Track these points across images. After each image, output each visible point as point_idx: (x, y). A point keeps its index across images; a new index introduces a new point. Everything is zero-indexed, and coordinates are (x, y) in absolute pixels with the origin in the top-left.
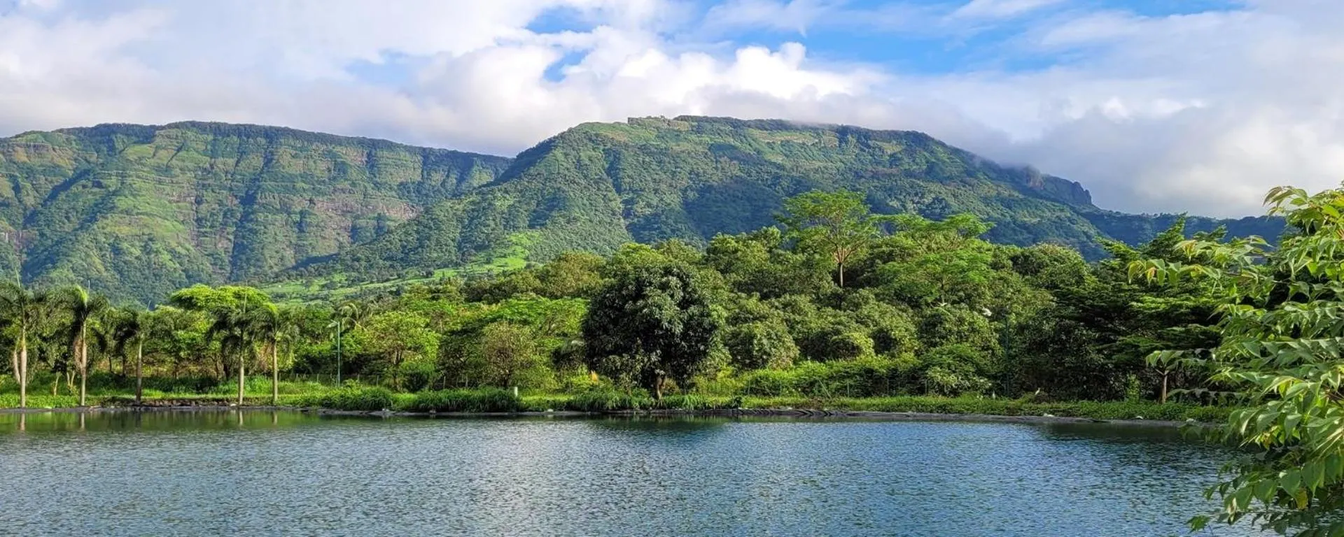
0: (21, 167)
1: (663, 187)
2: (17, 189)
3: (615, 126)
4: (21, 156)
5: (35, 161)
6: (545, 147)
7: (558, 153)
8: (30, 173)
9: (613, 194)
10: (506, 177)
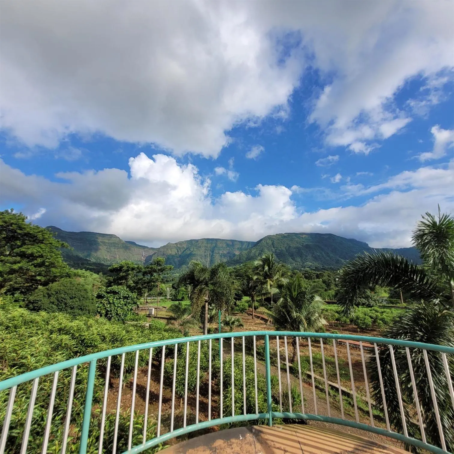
0: (179, 247)
1: (282, 247)
2: (178, 251)
3: (274, 236)
4: (179, 246)
5: (181, 246)
6: (261, 240)
7: (263, 241)
8: (180, 248)
9: (273, 248)
10: (254, 246)
